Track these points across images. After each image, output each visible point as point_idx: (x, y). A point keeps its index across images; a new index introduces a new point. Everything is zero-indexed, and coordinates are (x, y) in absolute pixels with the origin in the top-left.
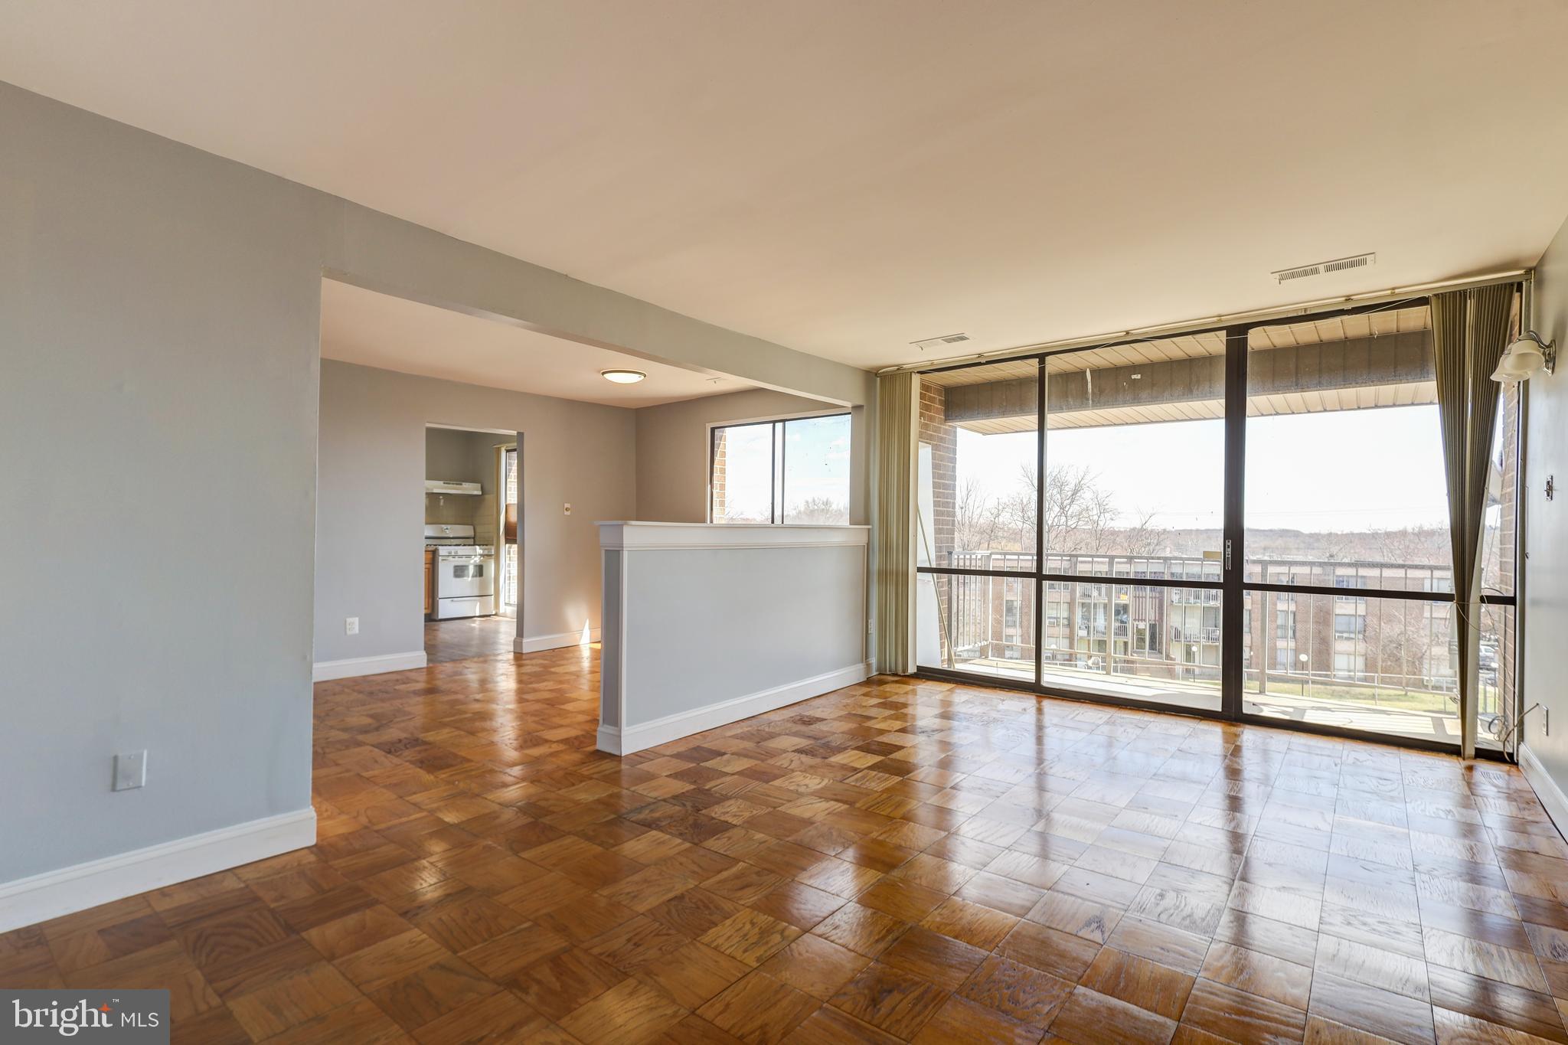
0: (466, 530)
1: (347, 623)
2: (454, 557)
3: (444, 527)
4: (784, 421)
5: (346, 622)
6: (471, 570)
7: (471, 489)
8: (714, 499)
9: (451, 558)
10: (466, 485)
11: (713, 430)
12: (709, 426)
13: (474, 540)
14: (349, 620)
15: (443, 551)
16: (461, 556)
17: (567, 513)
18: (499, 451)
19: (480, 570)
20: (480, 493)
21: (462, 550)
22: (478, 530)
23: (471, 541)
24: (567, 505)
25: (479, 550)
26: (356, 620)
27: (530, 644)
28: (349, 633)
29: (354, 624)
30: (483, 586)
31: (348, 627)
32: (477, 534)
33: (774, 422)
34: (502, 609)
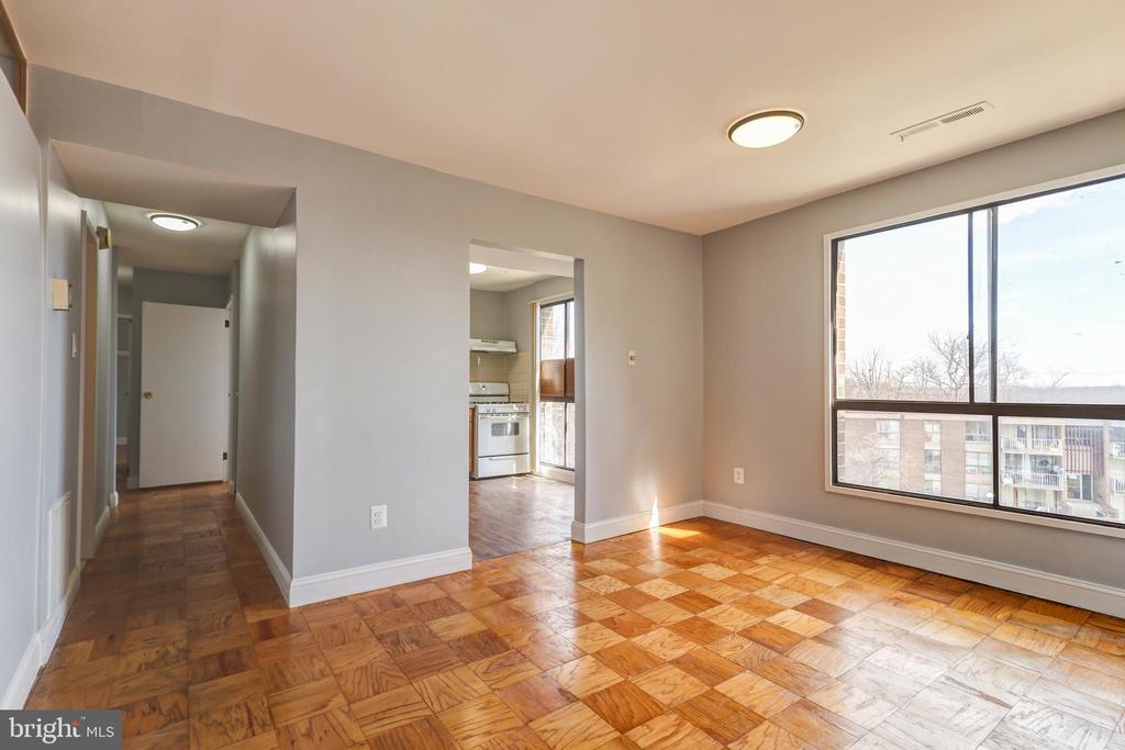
0: (502, 388)
1: (373, 515)
2: (492, 414)
3: (481, 384)
4: (993, 206)
5: (370, 510)
6: (509, 427)
7: (508, 347)
8: (838, 340)
9: (489, 416)
10: (501, 343)
11: (835, 243)
12: (828, 239)
13: (508, 398)
14: (375, 509)
15: (482, 409)
16: (498, 414)
17: (631, 363)
18: (534, 305)
19: (516, 429)
20: (515, 350)
21: (500, 408)
22: (512, 388)
23: (506, 399)
24: (632, 353)
25: (515, 407)
26: (383, 509)
27: (593, 532)
28: (374, 526)
29: (381, 515)
30: (519, 444)
31: (374, 518)
32: (512, 392)
33: (970, 211)
34: (539, 468)
